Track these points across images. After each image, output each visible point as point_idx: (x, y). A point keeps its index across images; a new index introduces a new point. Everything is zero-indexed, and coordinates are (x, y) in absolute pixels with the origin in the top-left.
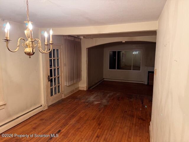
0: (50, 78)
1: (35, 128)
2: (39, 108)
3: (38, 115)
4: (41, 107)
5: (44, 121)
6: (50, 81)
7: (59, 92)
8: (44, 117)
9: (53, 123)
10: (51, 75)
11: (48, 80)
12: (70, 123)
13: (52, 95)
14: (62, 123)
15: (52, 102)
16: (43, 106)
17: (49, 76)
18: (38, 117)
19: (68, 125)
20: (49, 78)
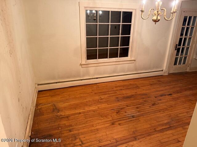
0: (178, 47)
1: (151, 85)
2: (160, 72)
3: (157, 77)
4: (162, 72)
5: (160, 82)
6: (177, 50)
7: (184, 63)
8: (162, 80)
9: (168, 87)
10: (180, 44)
11: (174, 49)
12: (184, 93)
13: (175, 64)
14: (176, 90)
15: (174, 71)
16: (164, 71)
17: (177, 45)
18: (157, 79)
19: (181, 94)
20: (176, 47)
